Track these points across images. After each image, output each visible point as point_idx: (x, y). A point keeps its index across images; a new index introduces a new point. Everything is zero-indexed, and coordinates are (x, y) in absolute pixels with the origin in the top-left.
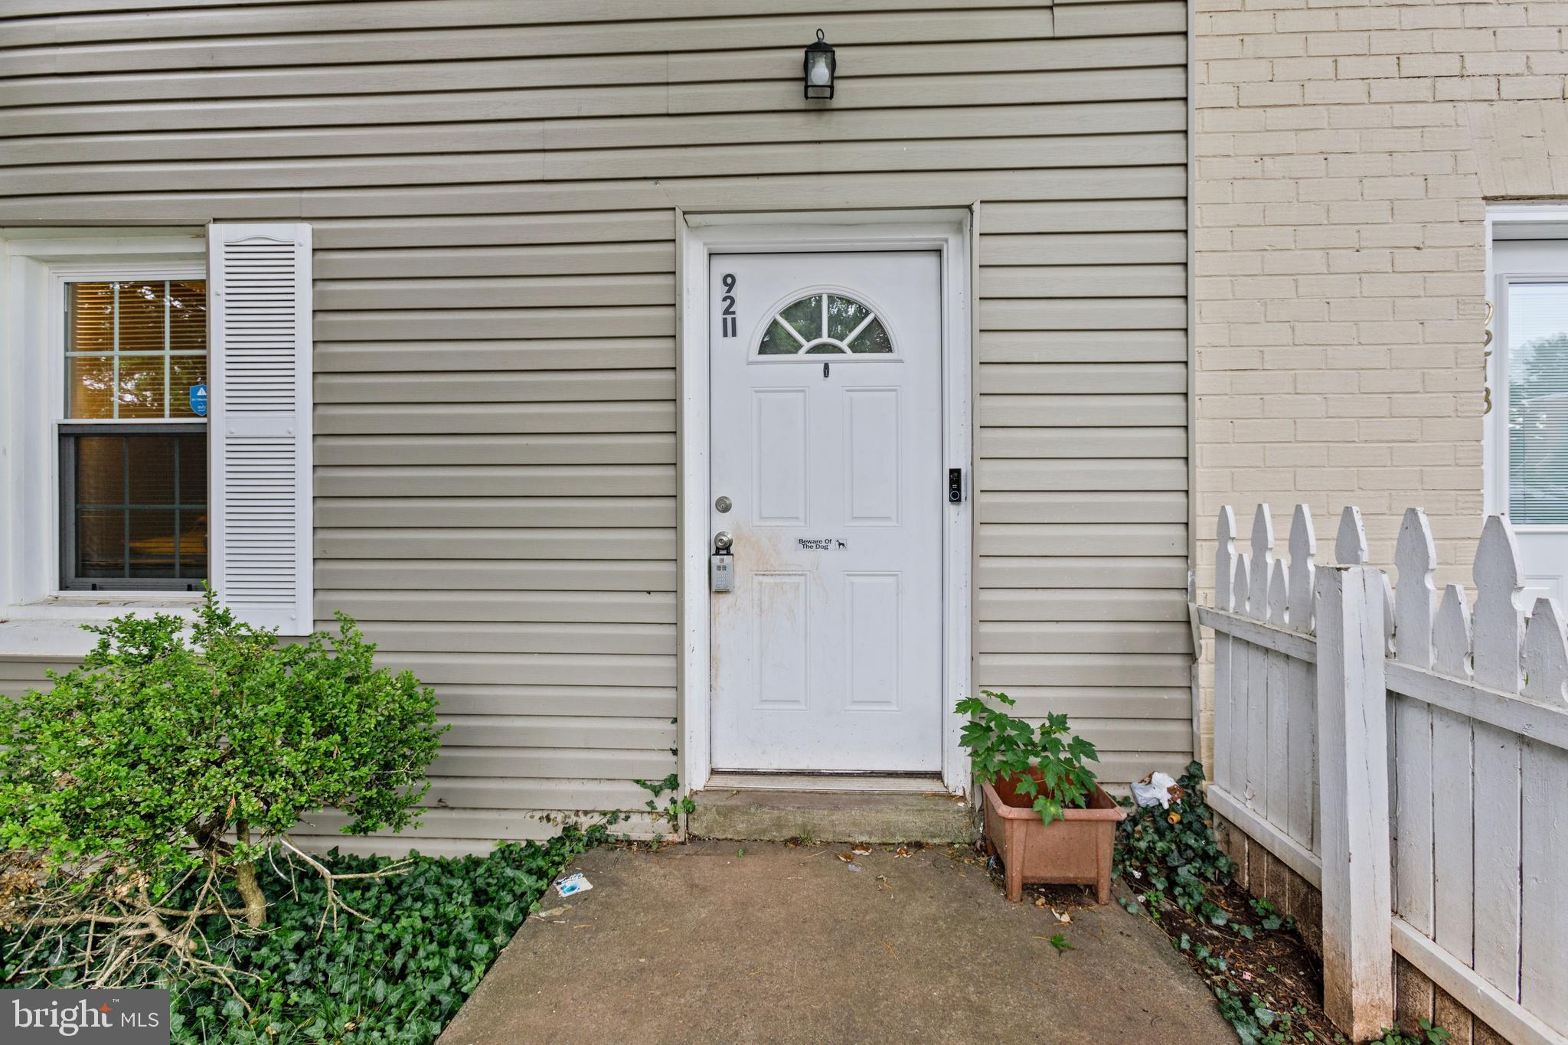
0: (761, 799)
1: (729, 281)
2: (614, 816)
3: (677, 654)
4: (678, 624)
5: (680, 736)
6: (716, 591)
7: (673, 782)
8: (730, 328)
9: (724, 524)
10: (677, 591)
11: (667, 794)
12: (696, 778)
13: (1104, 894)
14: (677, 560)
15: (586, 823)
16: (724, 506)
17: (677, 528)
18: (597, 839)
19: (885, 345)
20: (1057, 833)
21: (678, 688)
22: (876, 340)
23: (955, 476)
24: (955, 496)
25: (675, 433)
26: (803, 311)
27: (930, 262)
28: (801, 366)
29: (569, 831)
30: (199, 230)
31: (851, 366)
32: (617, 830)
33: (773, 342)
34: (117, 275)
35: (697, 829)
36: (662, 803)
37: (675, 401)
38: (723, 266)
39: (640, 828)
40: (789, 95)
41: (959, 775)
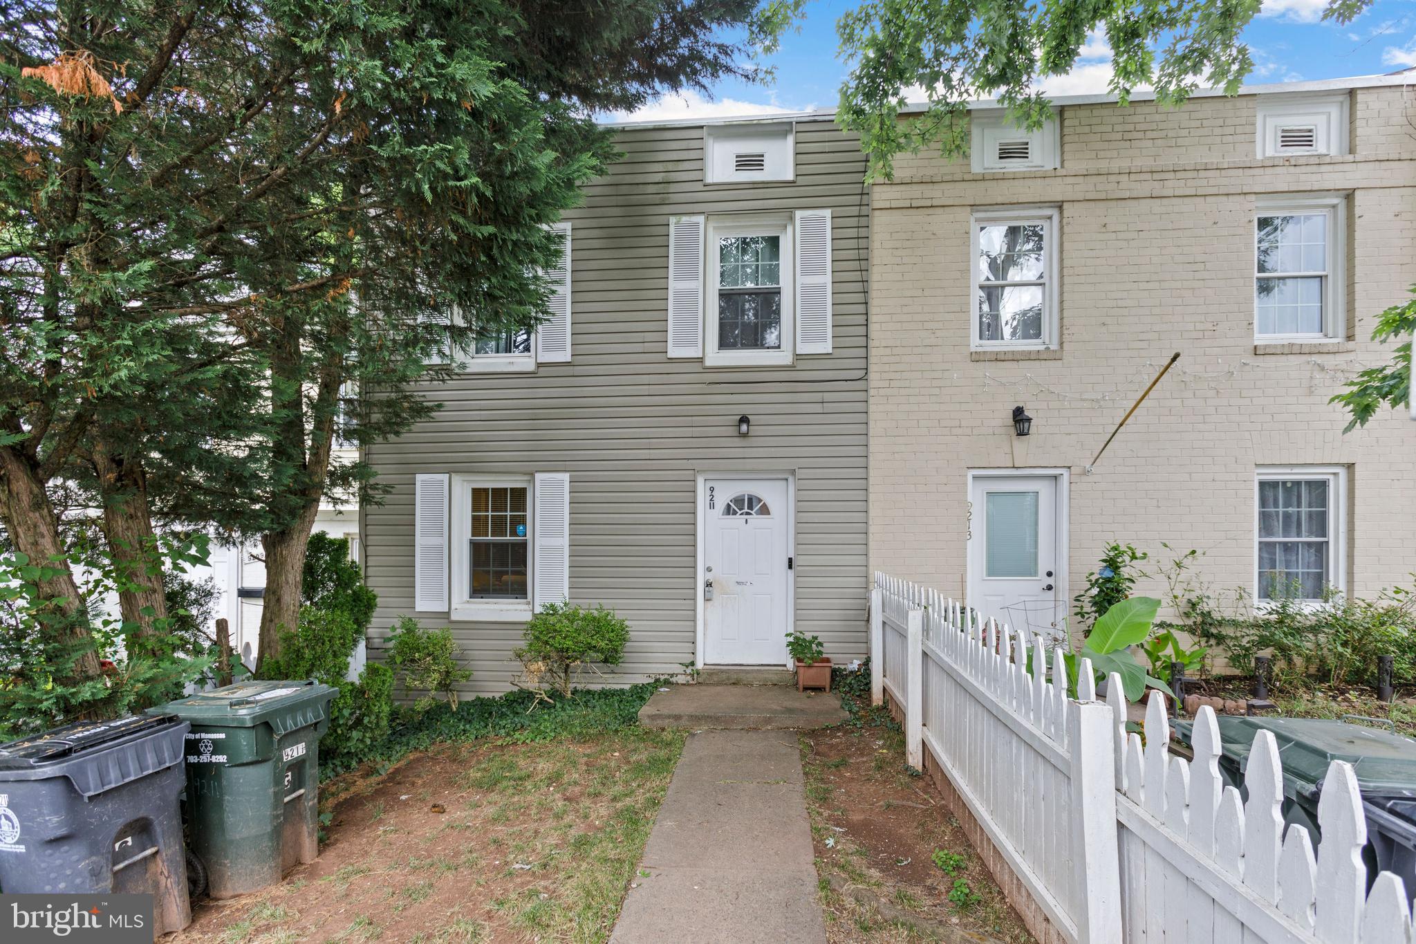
0: (722, 671)
1: (712, 489)
2: (672, 676)
3: (694, 621)
4: (695, 610)
5: (695, 648)
6: (707, 600)
7: (692, 664)
8: (712, 506)
9: (710, 576)
10: (694, 599)
11: (690, 668)
12: (699, 665)
13: (828, 690)
14: (695, 589)
15: (662, 678)
16: (709, 570)
17: (695, 578)
18: (667, 683)
19: (768, 513)
20: (812, 671)
21: (694, 632)
22: (765, 510)
23: (790, 560)
24: (790, 567)
25: (695, 546)
26: (739, 501)
27: (785, 482)
28: (738, 520)
29: (657, 680)
30: (532, 475)
31: (756, 520)
32: (674, 680)
33: (728, 510)
34: (490, 485)
35: (700, 680)
36: (689, 671)
37: (694, 535)
38: (710, 484)
39: (681, 679)
40: (732, 431)
41: (791, 664)
